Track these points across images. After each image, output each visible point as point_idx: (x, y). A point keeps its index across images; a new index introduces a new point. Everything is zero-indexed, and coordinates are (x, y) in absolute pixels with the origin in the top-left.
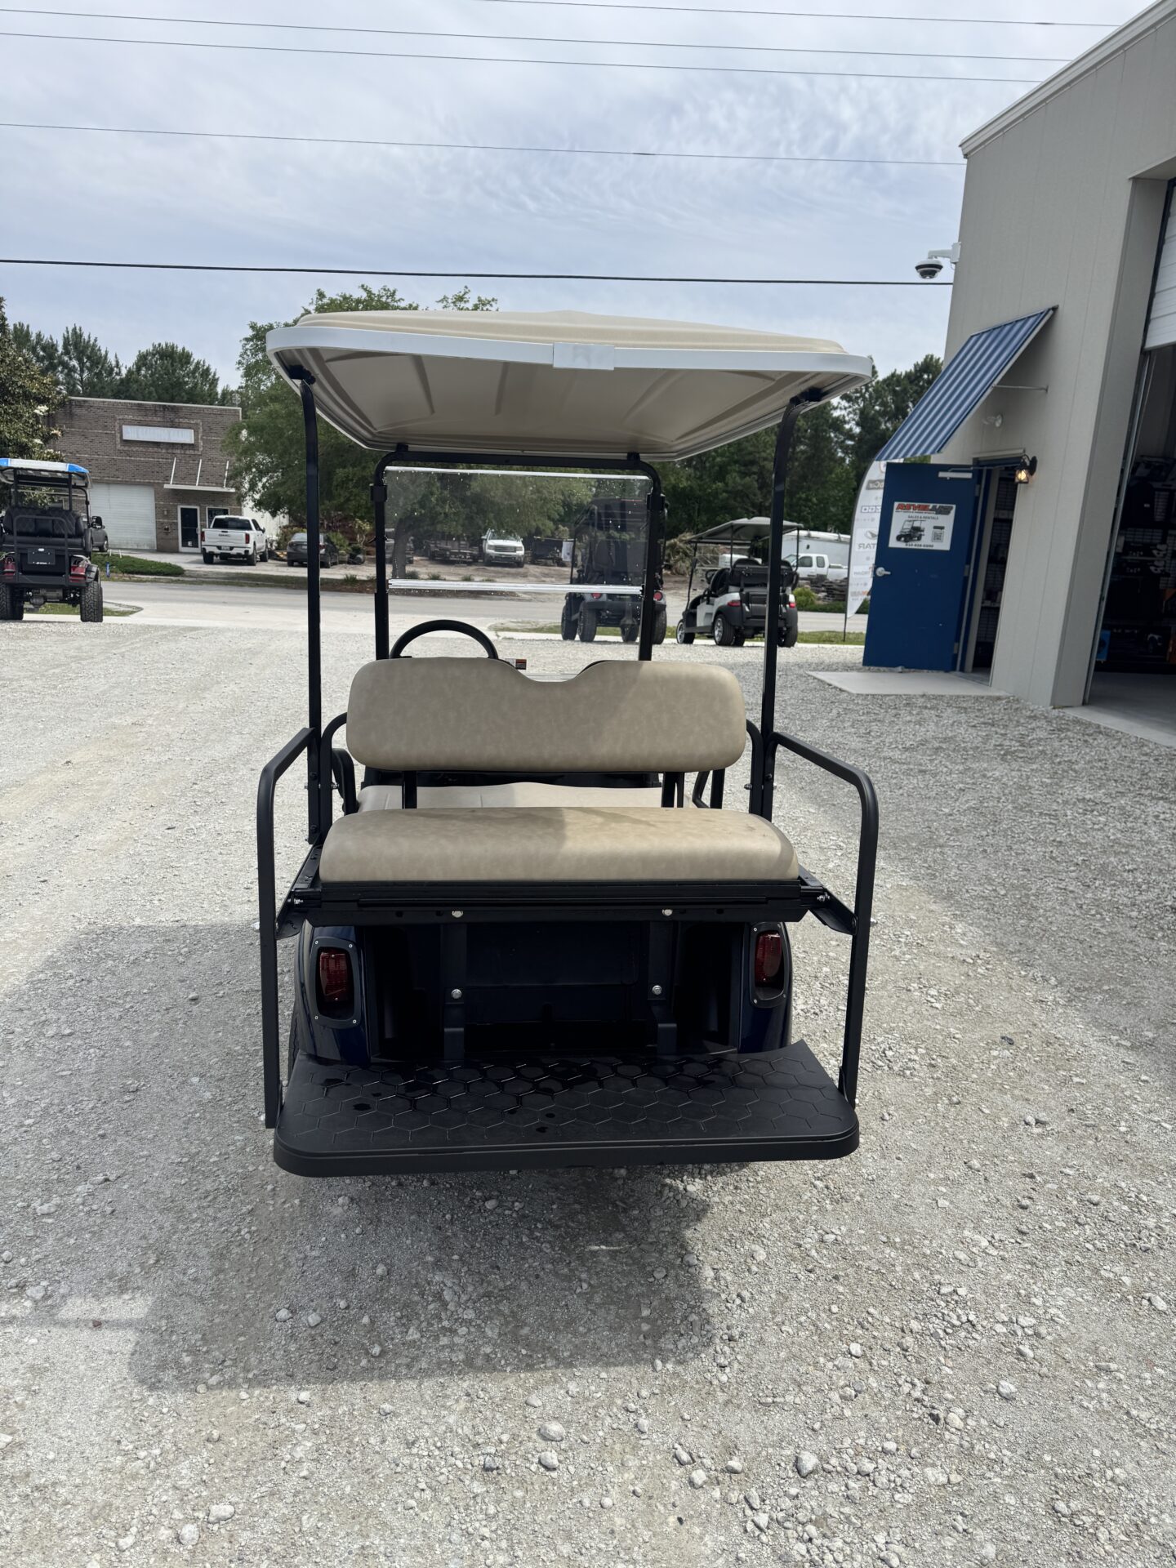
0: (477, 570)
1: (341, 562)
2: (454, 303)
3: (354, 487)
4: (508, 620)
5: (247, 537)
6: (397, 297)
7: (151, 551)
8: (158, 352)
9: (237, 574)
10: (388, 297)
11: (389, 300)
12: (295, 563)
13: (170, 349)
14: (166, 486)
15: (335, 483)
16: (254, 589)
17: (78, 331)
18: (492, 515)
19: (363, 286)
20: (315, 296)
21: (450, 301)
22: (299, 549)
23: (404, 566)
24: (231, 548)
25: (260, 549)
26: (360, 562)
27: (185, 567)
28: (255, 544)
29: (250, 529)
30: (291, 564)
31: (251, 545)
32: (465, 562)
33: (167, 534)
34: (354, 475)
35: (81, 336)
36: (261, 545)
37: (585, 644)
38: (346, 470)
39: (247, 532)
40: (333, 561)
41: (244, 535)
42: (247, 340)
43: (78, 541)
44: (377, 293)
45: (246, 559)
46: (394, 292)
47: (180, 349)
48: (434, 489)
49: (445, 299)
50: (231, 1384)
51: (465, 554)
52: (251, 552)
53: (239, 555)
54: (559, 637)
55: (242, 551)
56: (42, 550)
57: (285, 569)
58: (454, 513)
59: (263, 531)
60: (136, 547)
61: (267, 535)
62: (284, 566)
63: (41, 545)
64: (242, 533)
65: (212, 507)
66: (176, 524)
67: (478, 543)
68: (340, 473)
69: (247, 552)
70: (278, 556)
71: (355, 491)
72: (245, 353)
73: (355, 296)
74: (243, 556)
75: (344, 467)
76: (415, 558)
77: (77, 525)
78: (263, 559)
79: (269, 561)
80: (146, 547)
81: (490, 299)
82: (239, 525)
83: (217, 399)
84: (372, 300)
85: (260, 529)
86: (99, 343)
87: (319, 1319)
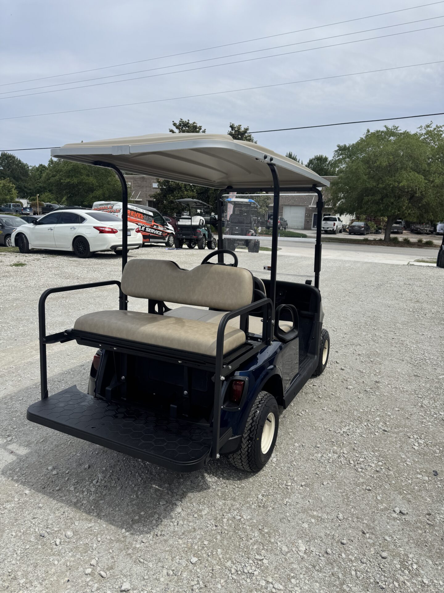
0: (431, 236)
1: (371, 233)
2: (425, 128)
3: (371, 204)
4: (426, 257)
5: (334, 224)
6: (398, 129)
7: (302, 229)
8: (316, 158)
9: (326, 237)
10: (394, 129)
11: (395, 131)
12: (352, 234)
13: (320, 157)
14: (310, 206)
15: (363, 203)
16: (327, 243)
17: (291, 153)
18: (431, 214)
19: (385, 126)
20: (366, 132)
21: (423, 127)
22: (354, 228)
23: (390, 235)
24: (328, 228)
25: (339, 228)
26: (380, 233)
27: (308, 235)
28: (337, 226)
29: (336, 221)
30: (350, 234)
31: (335, 227)
32: (426, 233)
33: (308, 223)
34: (372, 199)
35: (291, 155)
36: (340, 227)
37: (440, 269)
38: (368, 198)
39: (335, 222)
40: (367, 232)
41: (333, 223)
42: (336, 151)
43: (250, 225)
44: (390, 128)
45: (333, 232)
46: (398, 127)
47: (324, 157)
48: (405, 204)
49: (421, 127)
50: (17, 481)
51: (427, 230)
52: (335, 229)
53: (330, 231)
54: (435, 265)
55: (332, 229)
56: (237, 228)
57: (347, 236)
58: (413, 213)
59: (342, 222)
60: (297, 228)
61: (344, 223)
62: (347, 234)
63: (237, 226)
64: (332, 223)
65: (325, 213)
66: (312, 219)
67: (435, 226)
68: (366, 199)
69: (333, 229)
70: (347, 231)
71: (371, 205)
72: (335, 156)
73: (381, 130)
74: (332, 231)
75: (368, 196)
76: (404, 232)
77: (251, 220)
78: (340, 232)
79: (343, 233)
80: (300, 228)
81: (442, 125)
82: (333, 219)
83: (335, 174)
84: (388, 131)
85: (340, 221)
86: (297, 157)
87: (56, 473)
